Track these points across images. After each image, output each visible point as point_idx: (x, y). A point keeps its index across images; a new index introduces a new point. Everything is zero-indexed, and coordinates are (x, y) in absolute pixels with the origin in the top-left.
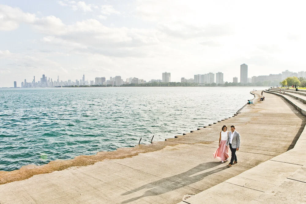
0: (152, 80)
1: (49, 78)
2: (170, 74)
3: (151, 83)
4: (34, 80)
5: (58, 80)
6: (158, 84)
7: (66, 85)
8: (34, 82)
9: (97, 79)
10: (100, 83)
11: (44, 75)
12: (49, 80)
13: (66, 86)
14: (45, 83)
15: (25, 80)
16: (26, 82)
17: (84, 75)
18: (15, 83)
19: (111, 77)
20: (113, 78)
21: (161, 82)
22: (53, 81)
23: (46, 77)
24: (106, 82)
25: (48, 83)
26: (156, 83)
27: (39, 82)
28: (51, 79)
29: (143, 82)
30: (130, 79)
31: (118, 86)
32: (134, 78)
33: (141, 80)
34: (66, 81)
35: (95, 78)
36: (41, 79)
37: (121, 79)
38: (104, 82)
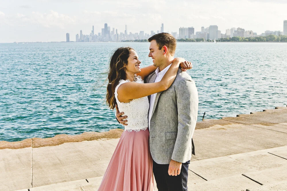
0: (267, 32)
1: (114, 29)
3: (264, 37)
4: (93, 31)
5: (125, 31)
6: (276, 38)
7: (137, 39)
8: (93, 34)
9: (181, 30)
10: (186, 35)
11: (106, 25)
12: (113, 32)
13: (136, 41)
14: (108, 35)
15: (81, 31)
16: (82, 35)
17: (163, 25)
18: (68, 35)
19: (203, 28)
20: (205, 28)
21: (281, 34)
22: (119, 34)
23: (109, 27)
24: (195, 34)
25: (112, 37)
26: (273, 36)
27: (99, 34)
28: (117, 30)
29: (252, 36)
30: (232, 30)
31: (213, 41)
32: (238, 29)
33: (249, 31)
34: (137, 33)
35: (180, 29)
36: (102, 29)
37: (218, 30)
38: (191, 34)
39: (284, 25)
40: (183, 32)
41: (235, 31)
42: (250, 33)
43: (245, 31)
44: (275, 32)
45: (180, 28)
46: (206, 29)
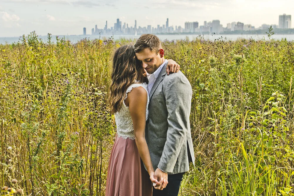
0: (264, 26)
1: (125, 23)
2: (290, 17)
4: (106, 26)
5: (135, 25)
8: (107, 28)
9: (187, 24)
10: (191, 29)
11: (118, 20)
12: (124, 26)
14: (119, 29)
15: (96, 26)
16: (97, 29)
18: (85, 29)
19: (205, 22)
20: (208, 22)
22: (130, 27)
23: (121, 22)
24: (199, 28)
25: (124, 30)
27: (112, 28)
28: (127, 25)
29: (251, 29)
30: (232, 24)
32: (237, 23)
33: (248, 25)
34: (146, 27)
36: (115, 24)
37: (220, 24)
38: (196, 28)
39: (280, 19)
40: (188, 26)
41: (235, 25)
42: (249, 27)
43: (245, 25)
44: (271, 25)
45: (185, 22)
46: (209, 24)
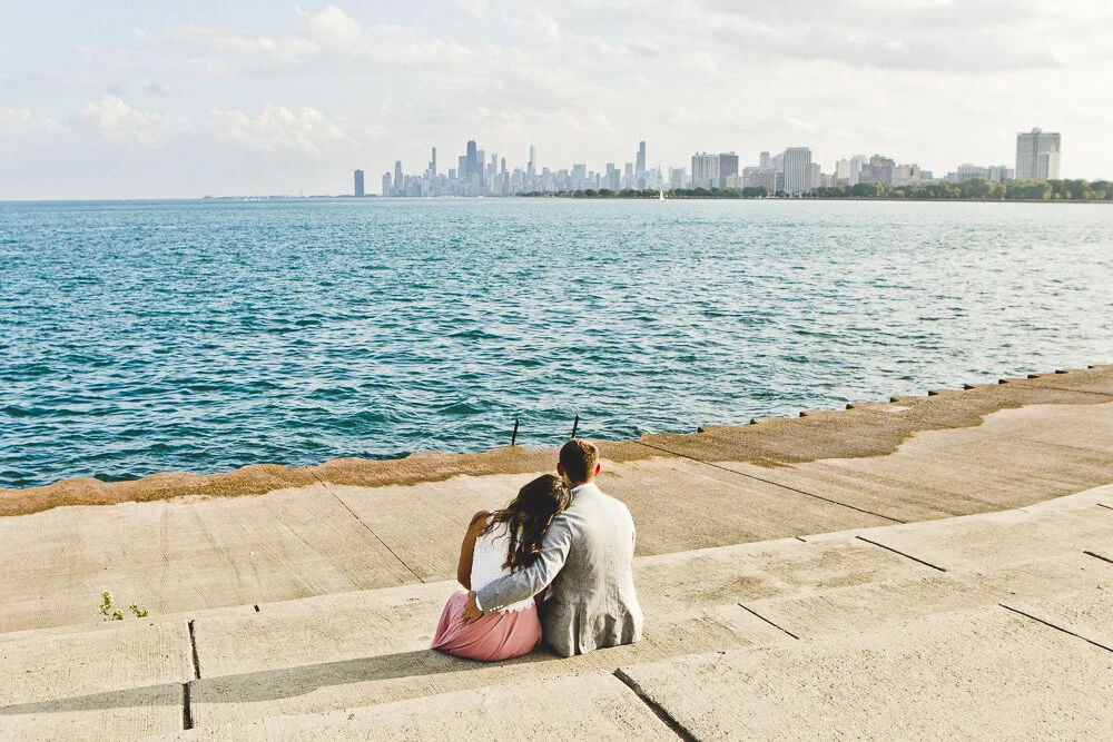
0: (964, 170)
1: (494, 157)
2: (1055, 139)
3: (953, 186)
4: (433, 165)
5: (530, 163)
6: (992, 188)
7: (564, 188)
8: (434, 172)
9: (699, 161)
10: (712, 179)
11: (472, 145)
12: (492, 167)
13: (561, 194)
14: (476, 177)
15: (398, 165)
16: (401, 174)
17: (642, 145)
18: (359, 176)
19: (765, 155)
20: (772, 155)
21: (1009, 177)
22: (511, 171)
23: (482, 152)
25: (490, 181)
26: (983, 181)
27: (452, 172)
28: (503, 161)
29: (916, 180)
30: (854, 161)
31: (797, 198)
32: (872, 158)
33: (907, 166)
34: (566, 171)
35: (693, 158)
36: (461, 158)
37: (813, 162)
38: (730, 175)
39: (1018, 148)
40: (705, 167)
41: (864, 166)
42: (912, 174)
43: (897, 166)
44: (990, 170)
45: (695, 155)
46: (775, 160)
